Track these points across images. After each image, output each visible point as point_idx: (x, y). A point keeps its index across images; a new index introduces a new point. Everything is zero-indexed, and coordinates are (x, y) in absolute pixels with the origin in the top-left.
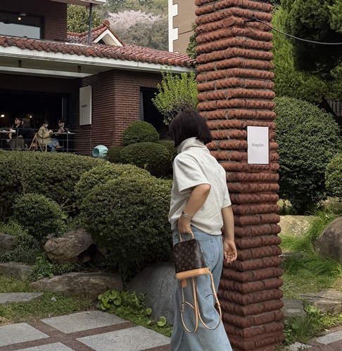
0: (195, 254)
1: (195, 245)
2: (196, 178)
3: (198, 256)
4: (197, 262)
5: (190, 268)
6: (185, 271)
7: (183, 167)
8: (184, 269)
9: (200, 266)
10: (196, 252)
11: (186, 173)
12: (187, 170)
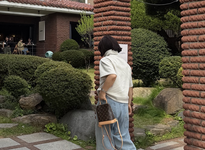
1: (108, 107)
2: (109, 71)
3: (110, 113)
5: (106, 120)
6: (104, 121)
7: (103, 65)
8: (103, 120)
10: (109, 111)
11: (104, 68)
12: (105, 66)
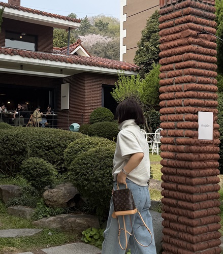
0: (128, 200)
1: (129, 193)
3: (131, 201)
4: (130, 205)
5: (125, 209)
8: (121, 209)
9: (132, 208)
10: (130, 198)
